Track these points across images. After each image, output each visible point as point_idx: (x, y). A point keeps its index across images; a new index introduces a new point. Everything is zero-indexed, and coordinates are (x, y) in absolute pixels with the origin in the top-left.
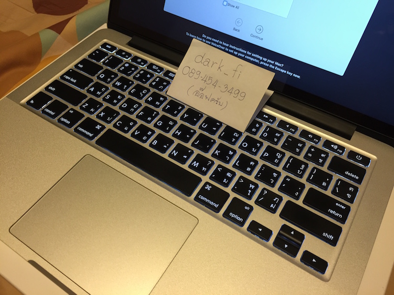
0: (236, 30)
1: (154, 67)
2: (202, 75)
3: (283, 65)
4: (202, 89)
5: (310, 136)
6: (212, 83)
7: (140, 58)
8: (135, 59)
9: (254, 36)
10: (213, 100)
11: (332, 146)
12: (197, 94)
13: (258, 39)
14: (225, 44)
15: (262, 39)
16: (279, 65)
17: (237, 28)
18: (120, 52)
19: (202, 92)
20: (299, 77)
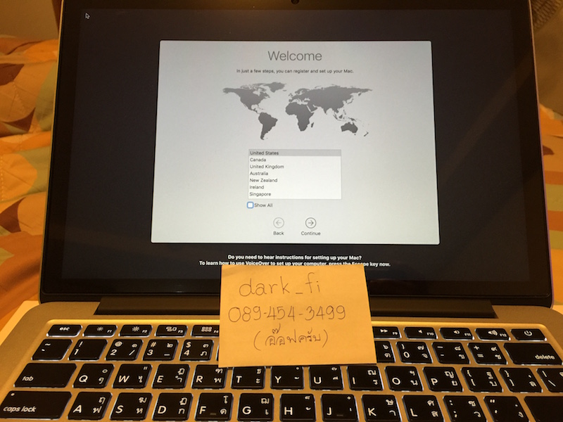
0: (278, 234)
1: (169, 329)
2: (265, 309)
3: (361, 257)
4: (276, 331)
5: (455, 332)
6: (287, 315)
7: (135, 326)
8: (127, 329)
9: (306, 234)
10: (302, 338)
11: (490, 332)
12: (273, 342)
13: (314, 236)
14: (268, 258)
15: (319, 234)
16: (355, 258)
17: (277, 231)
18: (91, 329)
19: (279, 335)
20: (387, 265)
